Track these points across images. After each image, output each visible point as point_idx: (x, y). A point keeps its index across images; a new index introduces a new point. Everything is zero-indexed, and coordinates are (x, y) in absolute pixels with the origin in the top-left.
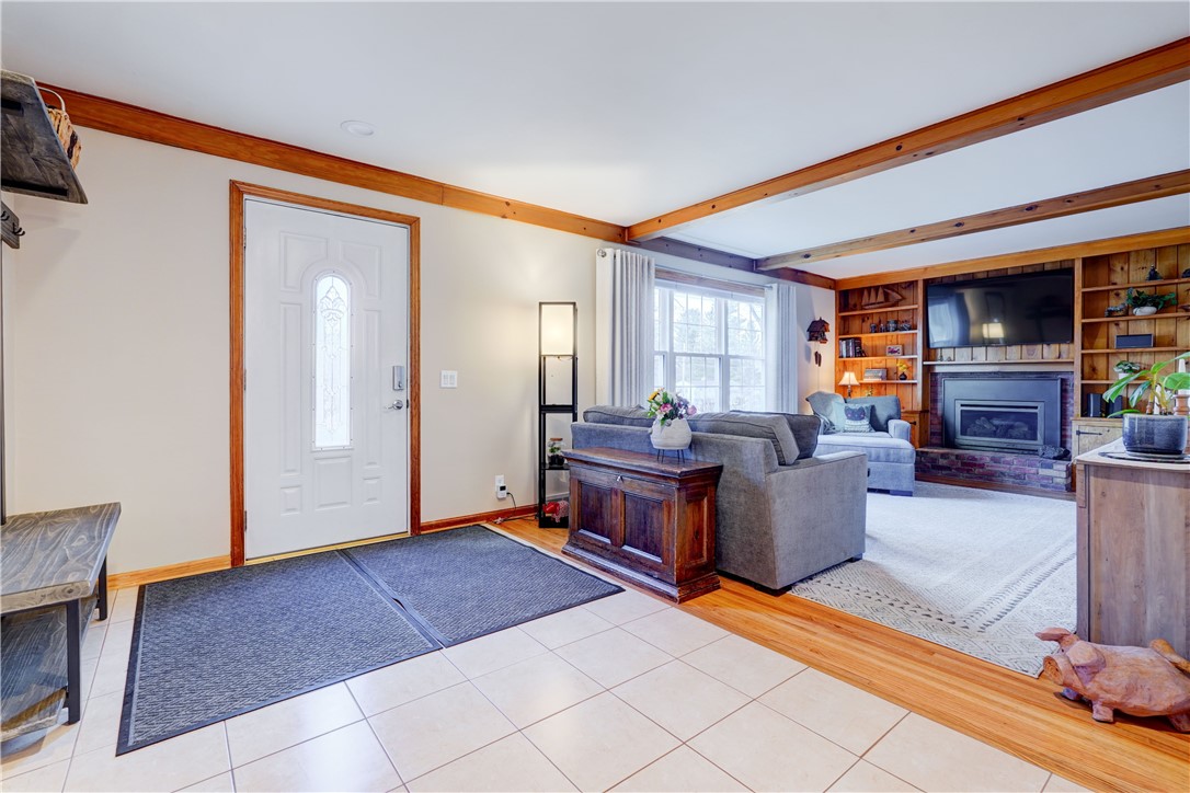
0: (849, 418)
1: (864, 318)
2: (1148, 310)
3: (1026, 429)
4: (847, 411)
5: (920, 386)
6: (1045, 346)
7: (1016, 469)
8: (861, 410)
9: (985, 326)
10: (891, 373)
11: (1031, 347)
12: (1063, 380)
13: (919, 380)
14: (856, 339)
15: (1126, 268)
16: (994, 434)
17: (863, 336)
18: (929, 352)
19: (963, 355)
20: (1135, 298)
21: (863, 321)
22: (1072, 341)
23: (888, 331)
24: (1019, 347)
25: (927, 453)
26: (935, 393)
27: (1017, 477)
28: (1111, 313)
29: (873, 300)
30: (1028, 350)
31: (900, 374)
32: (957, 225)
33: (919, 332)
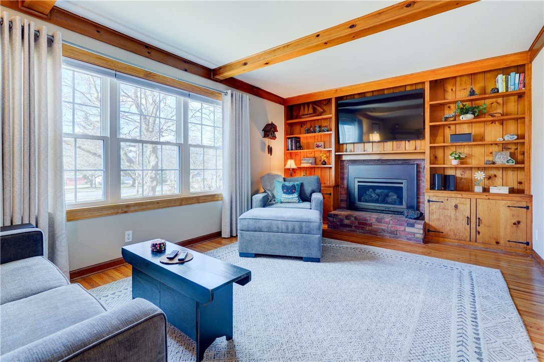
0: (284, 193)
1: (302, 124)
2: (469, 116)
3: (395, 197)
4: (284, 187)
5: (333, 169)
6: (407, 142)
7: (391, 227)
8: (294, 186)
9: (371, 135)
10: (318, 161)
11: (398, 143)
12: (418, 165)
13: (333, 165)
14: (296, 138)
15: (454, 89)
16: (377, 201)
17: (301, 136)
18: (339, 146)
19: (359, 148)
20: (462, 109)
21: (302, 127)
22: (424, 138)
23: (315, 132)
24: (392, 142)
25: (337, 215)
26: (343, 173)
27: (392, 232)
28: (446, 119)
29: (306, 112)
30: (397, 145)
31: (322, 161)
32: (351, 27)
33: (333, 133)
